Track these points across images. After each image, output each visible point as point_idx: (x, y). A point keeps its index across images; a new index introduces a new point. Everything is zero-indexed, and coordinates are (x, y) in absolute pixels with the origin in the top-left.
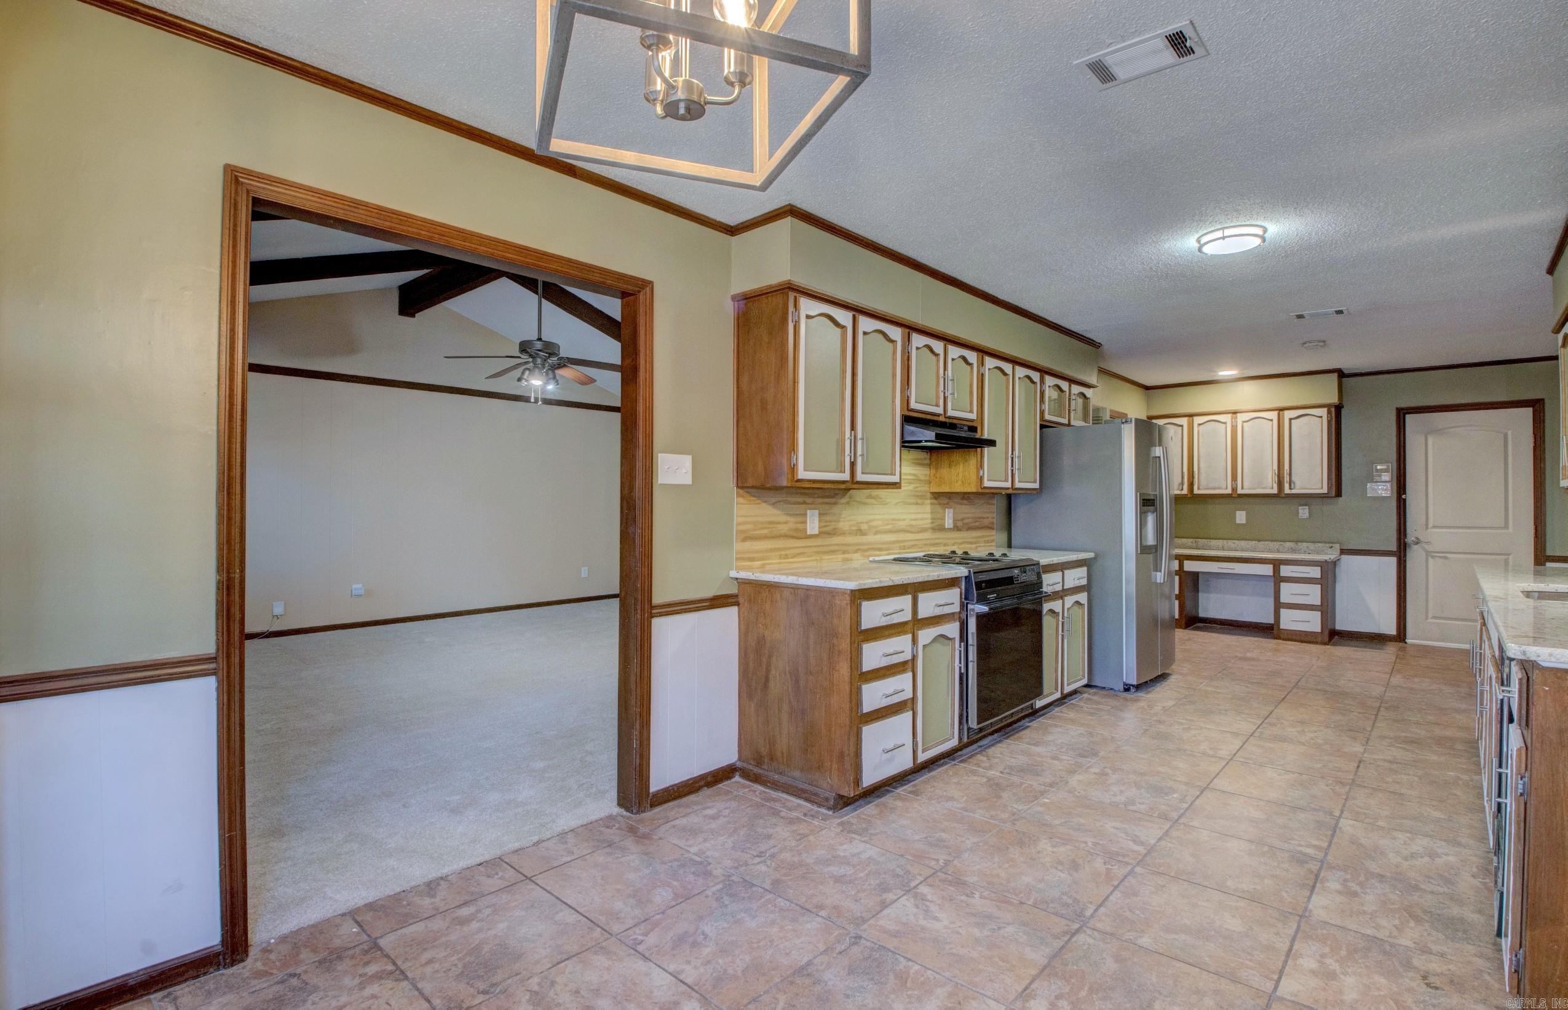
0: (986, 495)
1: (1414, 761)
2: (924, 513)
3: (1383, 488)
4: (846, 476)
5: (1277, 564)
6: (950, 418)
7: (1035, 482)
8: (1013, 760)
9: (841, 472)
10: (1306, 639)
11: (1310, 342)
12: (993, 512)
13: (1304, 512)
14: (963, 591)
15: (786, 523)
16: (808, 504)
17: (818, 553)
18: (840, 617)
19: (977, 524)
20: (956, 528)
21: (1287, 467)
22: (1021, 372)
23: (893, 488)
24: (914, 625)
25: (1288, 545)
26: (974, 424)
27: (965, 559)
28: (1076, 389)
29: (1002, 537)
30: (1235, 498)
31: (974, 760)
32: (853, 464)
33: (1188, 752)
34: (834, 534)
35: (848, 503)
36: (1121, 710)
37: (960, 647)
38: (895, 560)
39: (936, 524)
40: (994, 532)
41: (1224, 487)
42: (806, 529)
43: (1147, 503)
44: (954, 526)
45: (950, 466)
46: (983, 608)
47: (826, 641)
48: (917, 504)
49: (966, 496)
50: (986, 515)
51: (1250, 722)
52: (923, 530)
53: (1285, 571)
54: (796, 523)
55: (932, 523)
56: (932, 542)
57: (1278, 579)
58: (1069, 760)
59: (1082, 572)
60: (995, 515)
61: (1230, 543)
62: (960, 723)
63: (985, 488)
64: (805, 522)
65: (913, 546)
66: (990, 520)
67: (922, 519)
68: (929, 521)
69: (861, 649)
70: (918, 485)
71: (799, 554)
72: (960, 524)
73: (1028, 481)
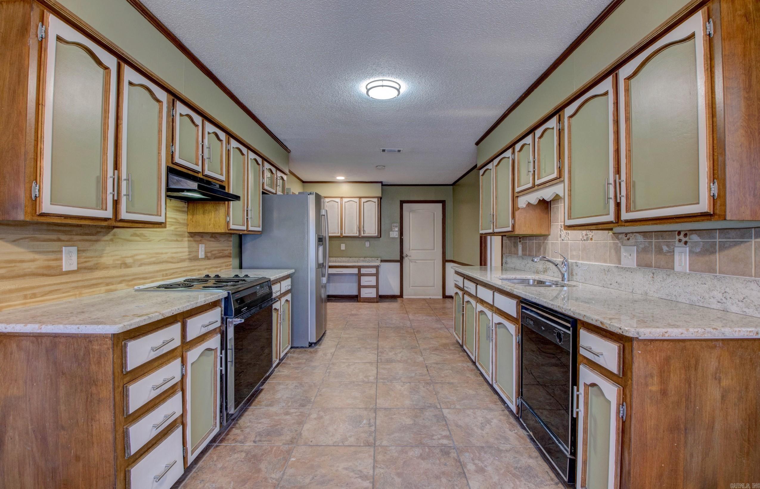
0: (229, 234)
1: (444, 361)
2: (184, 247)
3: (395, 234)
4: (109, 213)
5: (359, 268)
6: (206, 176)
7: (259, 227)
8: (260, 425)
9: (102, 209)
10: (370, 301)
11: (379, 166)
12: (229, 246)
13: (367, 244)
14: (223, 309)
15: (33, 261)
16: (64, 241)
17: (77, 288)
18: (99, 363)
19: (221, 254)
20: (207, 258)
21: (362, 224)
22: (252, 155)
23: (159, 228)
24: (182, 348)
25: (362, 259)
26: (223, 184)
27: (219, 282)
28: (279, 174)
29: (236, 262)
30: (342, 238)
31: (231, 436)
32: (116, 203)
33: (356, 383)
34: (97, 269)
35: (112, 240)
36: (311, 361)
37: (221, 354)
38: (159, 287)
39: (193, 255)
40: (231, 259)
41: (337, 232)
42: (61, 266)
43: (320, 240)
44: (205, 257)
45: (204, 213)
46: (238, 321)
47: (81, 390)
48: (177, 241)
49: (213, 235)
50: (226, 248)
51: (373, 353)
52: (183, 261)
53: (363, 271)
54: (48, 260)
55: (189, 255)
56: (189, 269)
57: (360, 275)
58: (296, 413)
59: (288, 282)
60: (232, 248)
61: (339, 259)
62: (221, 412)
63: (231, 229)
64: (61, 259)
65: (174, 273)
66: (229, 251)
67: (181, 252)
68: (187, 253)
69: (127, 390)
70: (177, 227)
71: (51, 292)
72: (209, 255)
73: (255, 226)
